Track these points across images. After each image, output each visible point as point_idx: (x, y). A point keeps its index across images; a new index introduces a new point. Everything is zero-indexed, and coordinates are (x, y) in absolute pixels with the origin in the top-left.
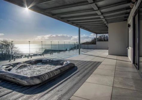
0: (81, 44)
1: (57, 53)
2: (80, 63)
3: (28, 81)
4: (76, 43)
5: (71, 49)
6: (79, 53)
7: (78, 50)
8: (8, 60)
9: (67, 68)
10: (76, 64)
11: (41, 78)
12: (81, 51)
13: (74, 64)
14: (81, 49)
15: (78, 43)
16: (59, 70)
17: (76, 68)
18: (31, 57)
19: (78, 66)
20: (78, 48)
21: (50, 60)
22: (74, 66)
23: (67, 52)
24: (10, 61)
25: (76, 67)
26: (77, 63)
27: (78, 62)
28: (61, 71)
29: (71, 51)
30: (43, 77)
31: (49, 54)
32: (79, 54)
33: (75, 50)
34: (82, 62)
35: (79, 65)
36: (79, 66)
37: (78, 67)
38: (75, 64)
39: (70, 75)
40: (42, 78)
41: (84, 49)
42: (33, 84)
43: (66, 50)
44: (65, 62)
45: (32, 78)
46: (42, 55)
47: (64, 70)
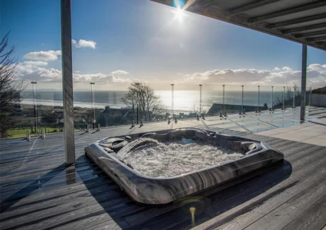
0: (308, 93)
1: (237, 115)
2: (303, 152)
3: (140, 191)
4: (293, 90)
5: (279, 106)
6: (302, 119)
7: (299, 108)
8: (129, 123)
9: (259, 163)
10: (287, 154)
11: (174, 189)
12: (307, 112)
13: (282, 155)
14: (308, 108)
15: (300, 90)
16: (231, 170)
17: (285, 168)
18: (176, 122)
19: (294, 161)
20: (297, 105)
21: (214, 134)
22: (282, 160)
23: (267, 113)
24: (141, 126)
25: (289, 164)
26: (292, 150)
27: (296, 146)
28: (237, 172)
29: (278, 112)
30: (179, 186)
31: (218, 117)
32: (301, 122)
33: (291, 109)
34: (310, 150)
35: (299, 158)
36: (299, 162)
37: (294, 166)
38: (285, 153)
39: (264, 191)
40: (177, 190)
41: (319, 106)
42: (151, 201)
43: (265, 108)
44: (254, 145)
45: (151, 183)
46: (201, 119)
47: (246, 171)
